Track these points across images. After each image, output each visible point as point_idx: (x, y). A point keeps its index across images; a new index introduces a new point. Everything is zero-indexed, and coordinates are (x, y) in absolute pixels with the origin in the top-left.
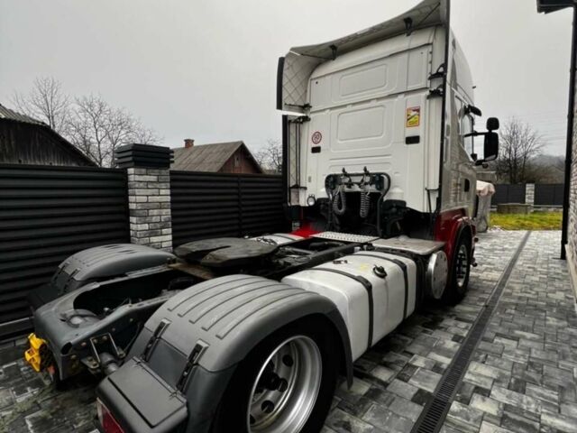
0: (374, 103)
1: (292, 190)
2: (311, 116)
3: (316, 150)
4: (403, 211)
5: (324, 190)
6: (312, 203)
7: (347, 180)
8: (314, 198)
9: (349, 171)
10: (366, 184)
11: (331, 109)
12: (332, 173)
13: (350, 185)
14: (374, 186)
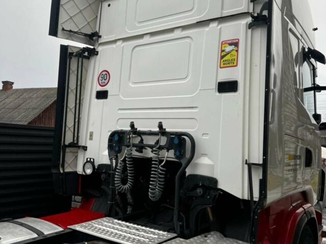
0: (178, 34)
1: (68, 150)
2: (100, 49)
3: (102, 95)
4: (213, 193)
5: (106, 152)
6: (89, 171)
7: (137, 140)
8: (93, 163)
9: (140, 127)
10: (161, 148)
11: (125, 40)
12: (119, 128)
13: (141, 147)
14: (172, 152)
